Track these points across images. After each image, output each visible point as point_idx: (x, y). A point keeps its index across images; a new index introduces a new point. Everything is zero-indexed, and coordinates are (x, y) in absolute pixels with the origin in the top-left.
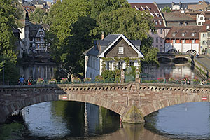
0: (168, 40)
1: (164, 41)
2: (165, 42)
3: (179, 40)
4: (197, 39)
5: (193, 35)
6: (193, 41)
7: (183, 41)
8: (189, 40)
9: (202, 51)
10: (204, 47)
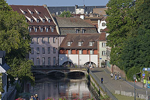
0: (62, 50)
1: (57, 51)
2: (59, 53)
3: (75, 50)
4: (95, 49)
5: (91, 45)
6: (91, 52)
7: (80, 52)
8: (86, 50)
9: (102, 64)
10: (104, 58)
